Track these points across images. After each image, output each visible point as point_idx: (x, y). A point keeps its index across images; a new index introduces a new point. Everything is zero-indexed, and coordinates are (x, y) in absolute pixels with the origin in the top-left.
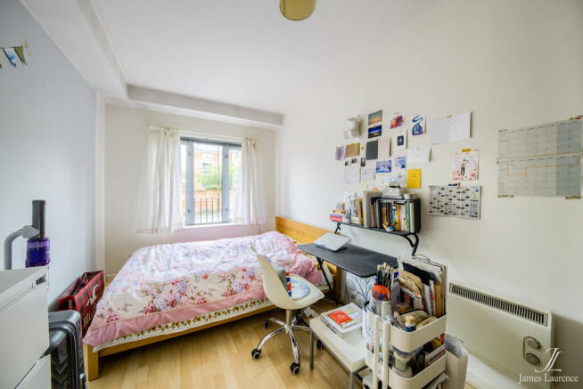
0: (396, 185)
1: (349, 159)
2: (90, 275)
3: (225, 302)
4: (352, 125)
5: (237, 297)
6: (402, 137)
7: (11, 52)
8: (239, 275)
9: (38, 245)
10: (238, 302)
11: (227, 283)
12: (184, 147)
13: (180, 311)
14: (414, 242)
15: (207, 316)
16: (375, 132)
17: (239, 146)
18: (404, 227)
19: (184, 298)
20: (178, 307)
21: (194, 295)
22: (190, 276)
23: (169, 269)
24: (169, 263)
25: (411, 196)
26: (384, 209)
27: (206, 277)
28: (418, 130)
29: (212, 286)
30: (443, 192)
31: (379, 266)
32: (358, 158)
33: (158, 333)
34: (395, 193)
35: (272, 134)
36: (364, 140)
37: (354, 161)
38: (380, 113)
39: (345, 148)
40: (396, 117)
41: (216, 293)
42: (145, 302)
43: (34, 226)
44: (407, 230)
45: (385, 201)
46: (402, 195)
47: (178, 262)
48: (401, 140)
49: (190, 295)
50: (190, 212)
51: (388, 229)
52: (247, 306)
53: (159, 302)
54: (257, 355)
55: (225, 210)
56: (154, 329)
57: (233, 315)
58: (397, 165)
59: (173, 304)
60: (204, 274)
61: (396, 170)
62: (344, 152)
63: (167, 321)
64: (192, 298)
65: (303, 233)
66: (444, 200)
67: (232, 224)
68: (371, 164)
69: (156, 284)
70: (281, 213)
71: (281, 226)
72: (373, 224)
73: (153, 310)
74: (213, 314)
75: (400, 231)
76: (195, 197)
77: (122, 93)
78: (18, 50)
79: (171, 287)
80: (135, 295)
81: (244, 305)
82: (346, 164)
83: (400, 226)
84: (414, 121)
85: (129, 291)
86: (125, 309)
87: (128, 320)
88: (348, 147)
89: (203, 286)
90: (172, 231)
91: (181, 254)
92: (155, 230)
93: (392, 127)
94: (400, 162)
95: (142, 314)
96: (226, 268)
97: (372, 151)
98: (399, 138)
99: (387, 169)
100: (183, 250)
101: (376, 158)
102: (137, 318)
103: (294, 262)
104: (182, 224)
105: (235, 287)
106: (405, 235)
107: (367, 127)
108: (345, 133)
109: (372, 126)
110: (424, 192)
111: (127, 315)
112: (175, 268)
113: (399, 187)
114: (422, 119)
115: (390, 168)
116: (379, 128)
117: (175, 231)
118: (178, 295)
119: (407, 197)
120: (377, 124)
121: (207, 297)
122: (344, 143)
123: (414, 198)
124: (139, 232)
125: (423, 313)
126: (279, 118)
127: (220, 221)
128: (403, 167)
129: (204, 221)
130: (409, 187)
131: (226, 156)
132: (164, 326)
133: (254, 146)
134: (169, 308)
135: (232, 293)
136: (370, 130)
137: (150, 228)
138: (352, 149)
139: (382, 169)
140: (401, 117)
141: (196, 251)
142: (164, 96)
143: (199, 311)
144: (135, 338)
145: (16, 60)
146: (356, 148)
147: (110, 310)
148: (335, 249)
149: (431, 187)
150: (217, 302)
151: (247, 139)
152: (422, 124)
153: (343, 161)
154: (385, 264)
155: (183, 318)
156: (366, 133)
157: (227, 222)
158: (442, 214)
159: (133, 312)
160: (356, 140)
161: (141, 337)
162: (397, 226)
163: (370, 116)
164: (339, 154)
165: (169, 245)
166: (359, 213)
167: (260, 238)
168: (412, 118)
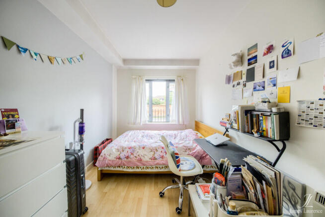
0: (267, 100)
1: (235, 83)
2: (107, 140)
3: (150, 163)
4: (235, 58)
5: (157, 161)
6: (274, 61)
7: (79, 57)
8: (160, 150)
9: (81, 125)
10: (157, 164)
11: (152, 153)
12: (147, 85)
13: (130, 162)
14: (281, 148)
15: (142, 167)
16: (252, 61)
17: (174, 81)
18: (270, 135)
19: (132, 156)
20: (129, 159)
21: (137, 156)
22: (137, 146)
23: (132, 141)
24: (134, 139)
25: (279, 109)
26: (254, 119)
27: (144, 148)
28: (287, 54)
29: (145, 153)
30: (313, 106)
31: (221, 160)
32: (241, 81)
33: (121, 169)
34: (265, 107)
35: (194, 72)
36: (245, 68)
37: (238, 84)
38: (256, 45)
39: (233, 75)
40: (267, 46)
41: (147, 157)
42: (116, 154)
43: (81, 118)
44: (272, 137)
45: (255, 113)
46: (271, 109)
47: (137, 139)
48: (272, 64)
49: (135, 155)
50: (151, 116)
51: (256, 135)
52: (162, 168)
53: (122, 156)
54: (162, 195)
55: (168, 115)
56: (120, 167)
57: (155, 170)
58: (269, 84)
59: (127, 157)
60: (143, 146)
61: (269, 88)
62: (232, 78)
63: (124, 165)
64: (136, 157)
65: (208, 132)
66: (313, 114)
67: (170, 123)
68: (250, 85)
69: (123, 147)
70: (198, 119)
71: (197, 127)
72: (246, 130)
73: (119, 158)
74: (145, 167)
75: (267, 137)
76: (153, 108)
77: (121, 63)
78: (81, 56)
79: (128, 149)
80: (114, 150)
81: (161, 167)
82: (234, 86)
83: (267, 133)
84: (283, 46)
85: (112, 148)
86: (110, 156)
87: (110, 160)
88: (234, 74)
89: (141, 152)
90: (141, 124)
91: (140, 135)
92: (134, 123)
93: (265, 54)
94: (271, 82)
95: (115, 159)
96: (154, 145)
97: (251, 75)
98: (270, 63)
99: (262, 88)
100: (142, 133)
101: (254, 80)
102: (113, 161)
103: (194, 149)
104: (146, 121)
105: (156, 156)
106: (271, 141)
107: (246, 58)
108: (230, 65)
109: (250, 57)
110: (293, 106)
111: (110, 158)
112: (135, 141)
113: (269, 102)
114: (291, 43)
115: (264, 87)
116: (256, 57)
117: (143, 125)
118: (130, 154)
119: (274, 110)
120: (254, 55)
121: (142, 158)
122: (231, 72)
123: (282, 110)
124: (129, 124)
125: (254, 206)
126: (197, 62)
127: (165, 121)
128: (275, 85)
129: (157, 121)
130: (279, 102)
131: (168, 87)
132: (123, 166)
133: (182, 80)
134: (126, 159)
135: (155, 159)
136: (249, 60)
137: (133, 122)
138: (237, 75)
139: (258, 88)
140: (272, 46)
141: (147, 135)
142: (138, 61)
143: (138, 164)
144: (112, 169)
145: (80, 60)
146: (240, 74)
147: (105, 155)
148: (215, 145)
149: (299, 101)
150: (147, 162)
151: (178, 77)
152: (291, 48)
153: (231, 84)
154: (226, 159)
155: (131, 165)
156: (246, 63)
157: (168, 122)
158: (312, 126)
159: (112, 158)
160: (239, 69)
161: (114, 169)
162: (265, 133)
163: (249, 49)
164: (229, 79)
165: (139, 131)
166: (237, 121)
167: (182, 132)
168: (282, 45)
